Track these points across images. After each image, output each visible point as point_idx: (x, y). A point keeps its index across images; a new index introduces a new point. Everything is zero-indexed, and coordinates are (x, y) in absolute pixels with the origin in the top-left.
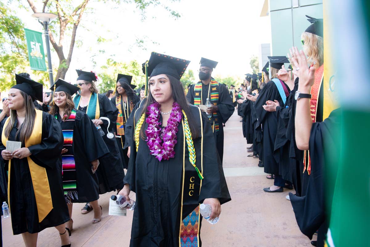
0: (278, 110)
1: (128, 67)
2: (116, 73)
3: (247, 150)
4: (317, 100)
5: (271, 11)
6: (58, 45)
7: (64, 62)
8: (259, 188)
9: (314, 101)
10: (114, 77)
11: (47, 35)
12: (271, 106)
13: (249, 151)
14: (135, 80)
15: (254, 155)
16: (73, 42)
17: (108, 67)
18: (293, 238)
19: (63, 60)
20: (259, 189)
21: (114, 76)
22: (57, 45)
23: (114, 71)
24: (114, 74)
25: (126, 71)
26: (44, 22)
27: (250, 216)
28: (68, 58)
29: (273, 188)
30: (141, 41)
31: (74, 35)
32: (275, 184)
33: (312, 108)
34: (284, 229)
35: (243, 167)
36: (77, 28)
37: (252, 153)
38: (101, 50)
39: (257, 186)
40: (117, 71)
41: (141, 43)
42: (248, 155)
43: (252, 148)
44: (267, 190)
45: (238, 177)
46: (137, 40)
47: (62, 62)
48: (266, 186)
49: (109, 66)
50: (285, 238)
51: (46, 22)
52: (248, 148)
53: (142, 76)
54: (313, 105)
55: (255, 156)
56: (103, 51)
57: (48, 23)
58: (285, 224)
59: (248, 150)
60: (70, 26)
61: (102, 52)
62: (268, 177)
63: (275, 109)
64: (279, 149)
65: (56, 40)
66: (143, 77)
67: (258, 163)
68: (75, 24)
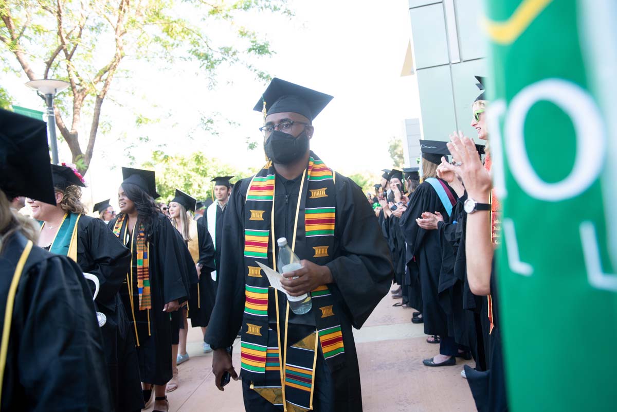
0: (440, 228)
1: (188, 162)
2: (169, 173)
3: (391, 295)
5: (417, 70)
6: (70, 131)
7: (81, 159)
8: (415, 359)
10: (164, 180)
11: (52, 115)
12: (429, 221)
13: (395, 297)
14: (201, 183)
15: (403, 303)
16: (96, 125)
19: (79, 156)
20: (415, 362)
21: (165, 178)
22: (68, 131)
23: (165, 171)
24: (165, 175)
25: (184, 169)
26: (46, 94)
28: (86, 153)
29: (439, 358)
30: (209, 121)
31: (97, 114)
32: (442, 352)
33: (497, 225)
35: (387, 325)
36: (102, 102)
37: (400, 301)
38: (143, 137)
39: (412, 357)
40: (171, 170)
41: (209, 124)
42: (393, 304)
43: (401, 292)
44: (428, 364)
45: (379, 342)
46: (202, 119)
47: (76, 159)
48: (427, 356)
49: (156, 161)
51: (51, 95)
52: (393, 292)
54: (499, 219)
55: (405, 305)
56: (147, 138)
57: (53, 95)
59: (393, 295)
60: (91, 99)
61: (144, 140)
62: (429, 340)
63: (435, 226)
64: (447, 290)
65: (67, 122)
67: (412, 317)
68: (98, 96)
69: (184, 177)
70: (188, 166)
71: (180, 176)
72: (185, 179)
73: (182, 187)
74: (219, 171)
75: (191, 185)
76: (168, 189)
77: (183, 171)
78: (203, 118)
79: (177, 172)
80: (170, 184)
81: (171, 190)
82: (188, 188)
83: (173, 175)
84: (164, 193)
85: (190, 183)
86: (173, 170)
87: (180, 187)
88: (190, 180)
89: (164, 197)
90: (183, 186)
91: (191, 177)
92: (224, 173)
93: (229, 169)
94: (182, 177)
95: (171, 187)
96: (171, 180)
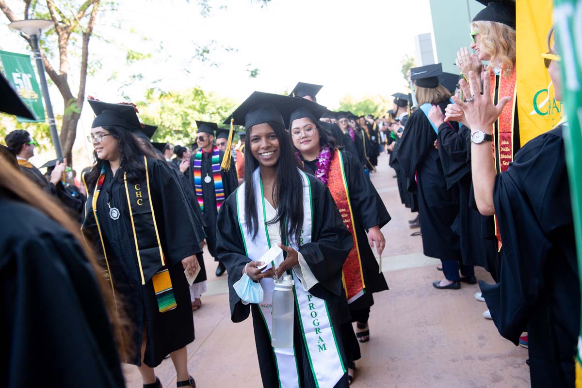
1: (183, 99)
2: (165, 112)
3: (408, 225)
4: (511, 132)
6: (58, 73)
7: (73, 104)
9: (506, 135)
10: (160, 121)
11: (39, 58)
13: (413, 227)
16: (85, 65)
17: (149, 103)
18: (496, 357)
19: (71, 100)
21: (161, 118)
22: (56, 74)
23: (160, 110)
24: (161, 114)
25: (180, 106)
26: (31, 36)
27: (423, 331)
28: (78, 96)
30: (204, 51)
31: (85, 54)
33: (504, 146)
34: (481, 345)
35: (405, 254)
36: (88, 40)
37: (418, 230)
38: (136, 75)
40: (166, 108)
41: (205, 54)
42: (412, 233)
43: (418, 221)
47: (68, 104)
49: (149, 101)
50: (482, 359)
51: (35, 36)
52: (410, 222)
53: (211, 113)
54: (506, 140)
56: (140, 75)
57: (38, 36)
58: (481, 338)
59: (411, 225)
60: (77, 38)
61: (137, 78)
65: (54, 64)
66: (213, 115)
68: (84, 34)
69: (181, 115)
70: (184, 103)
71: (176, 115)
72: (182, 117)
73: (179, 126)
74: (218, 106)
75: (189, 124)
76: (165, 130)
77: (179, 109)
78: (198, 49)
79: (173, 110)
80: (167, 124)
81: (168, 130)
82: (186, 127)
83: (168, 114)
84: (161, 134)
85: (187, 122)
86: (168, 108)
87: (177, 126)
88: (188, 118)
89: (162, 139)
90: (181, 125)
91: (189, 115)
92: (223, 108)
93: (227, 104)
94: (179, 115)
95: (169, 128)
96: (168, 120)
